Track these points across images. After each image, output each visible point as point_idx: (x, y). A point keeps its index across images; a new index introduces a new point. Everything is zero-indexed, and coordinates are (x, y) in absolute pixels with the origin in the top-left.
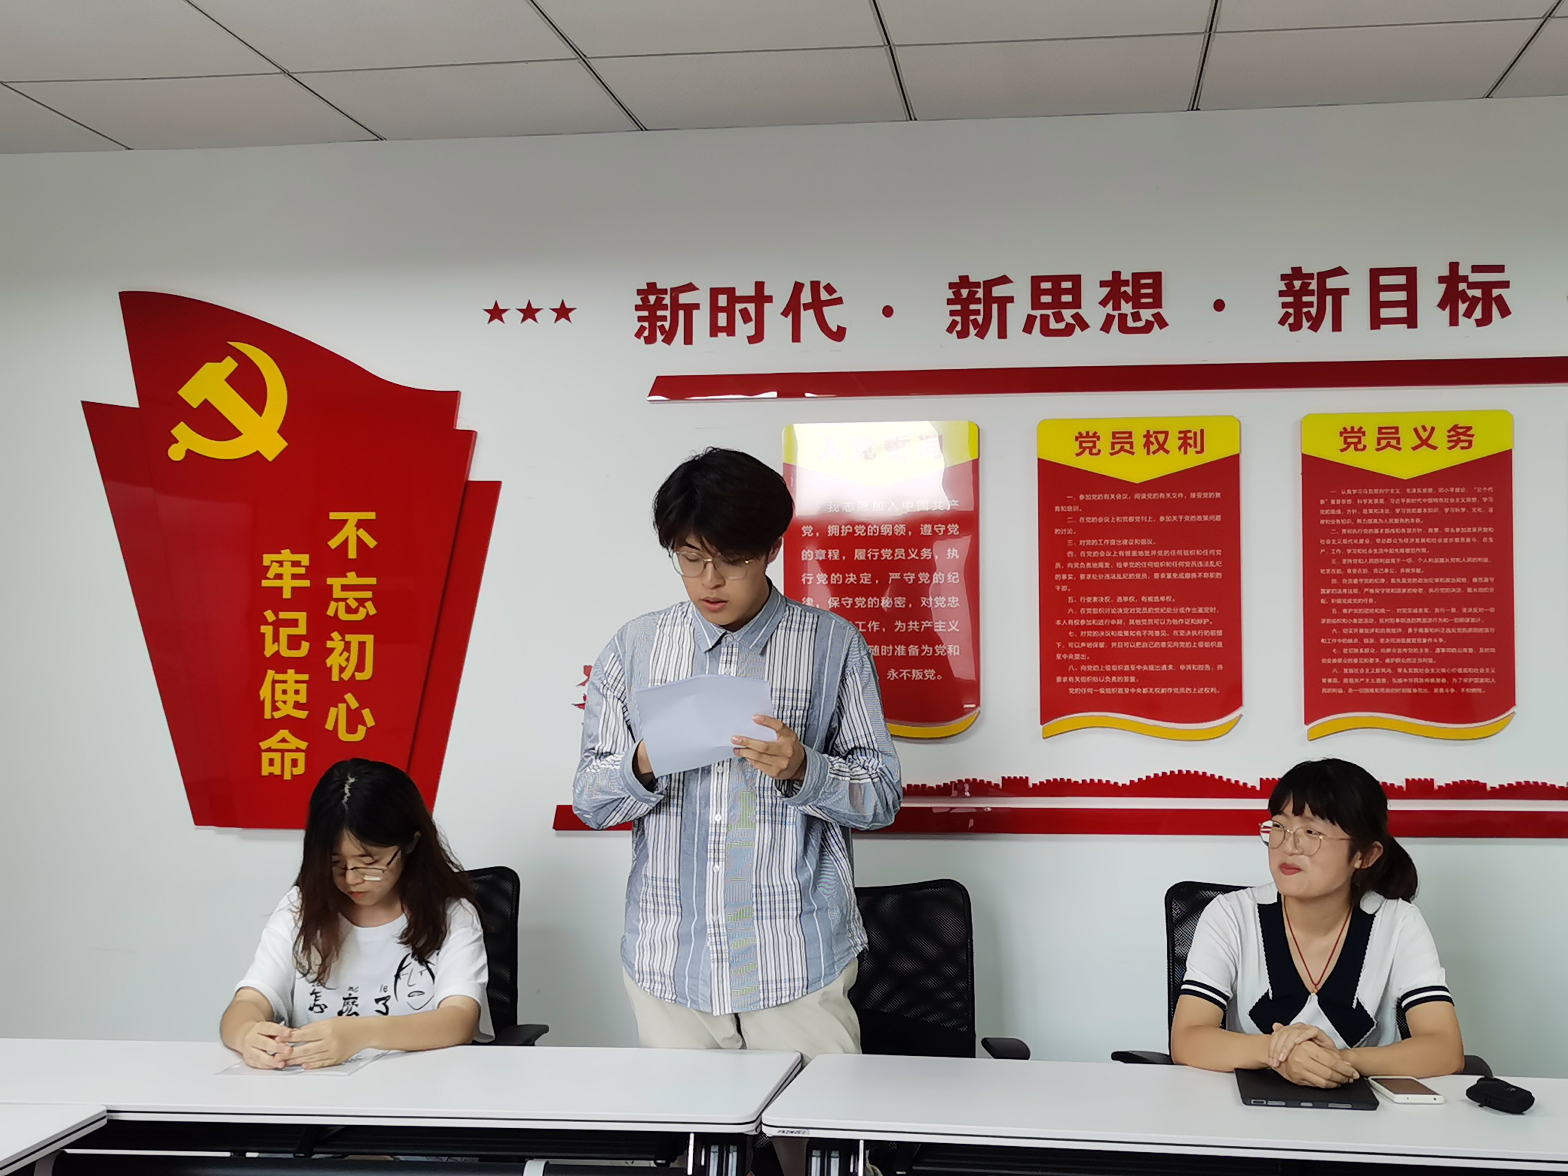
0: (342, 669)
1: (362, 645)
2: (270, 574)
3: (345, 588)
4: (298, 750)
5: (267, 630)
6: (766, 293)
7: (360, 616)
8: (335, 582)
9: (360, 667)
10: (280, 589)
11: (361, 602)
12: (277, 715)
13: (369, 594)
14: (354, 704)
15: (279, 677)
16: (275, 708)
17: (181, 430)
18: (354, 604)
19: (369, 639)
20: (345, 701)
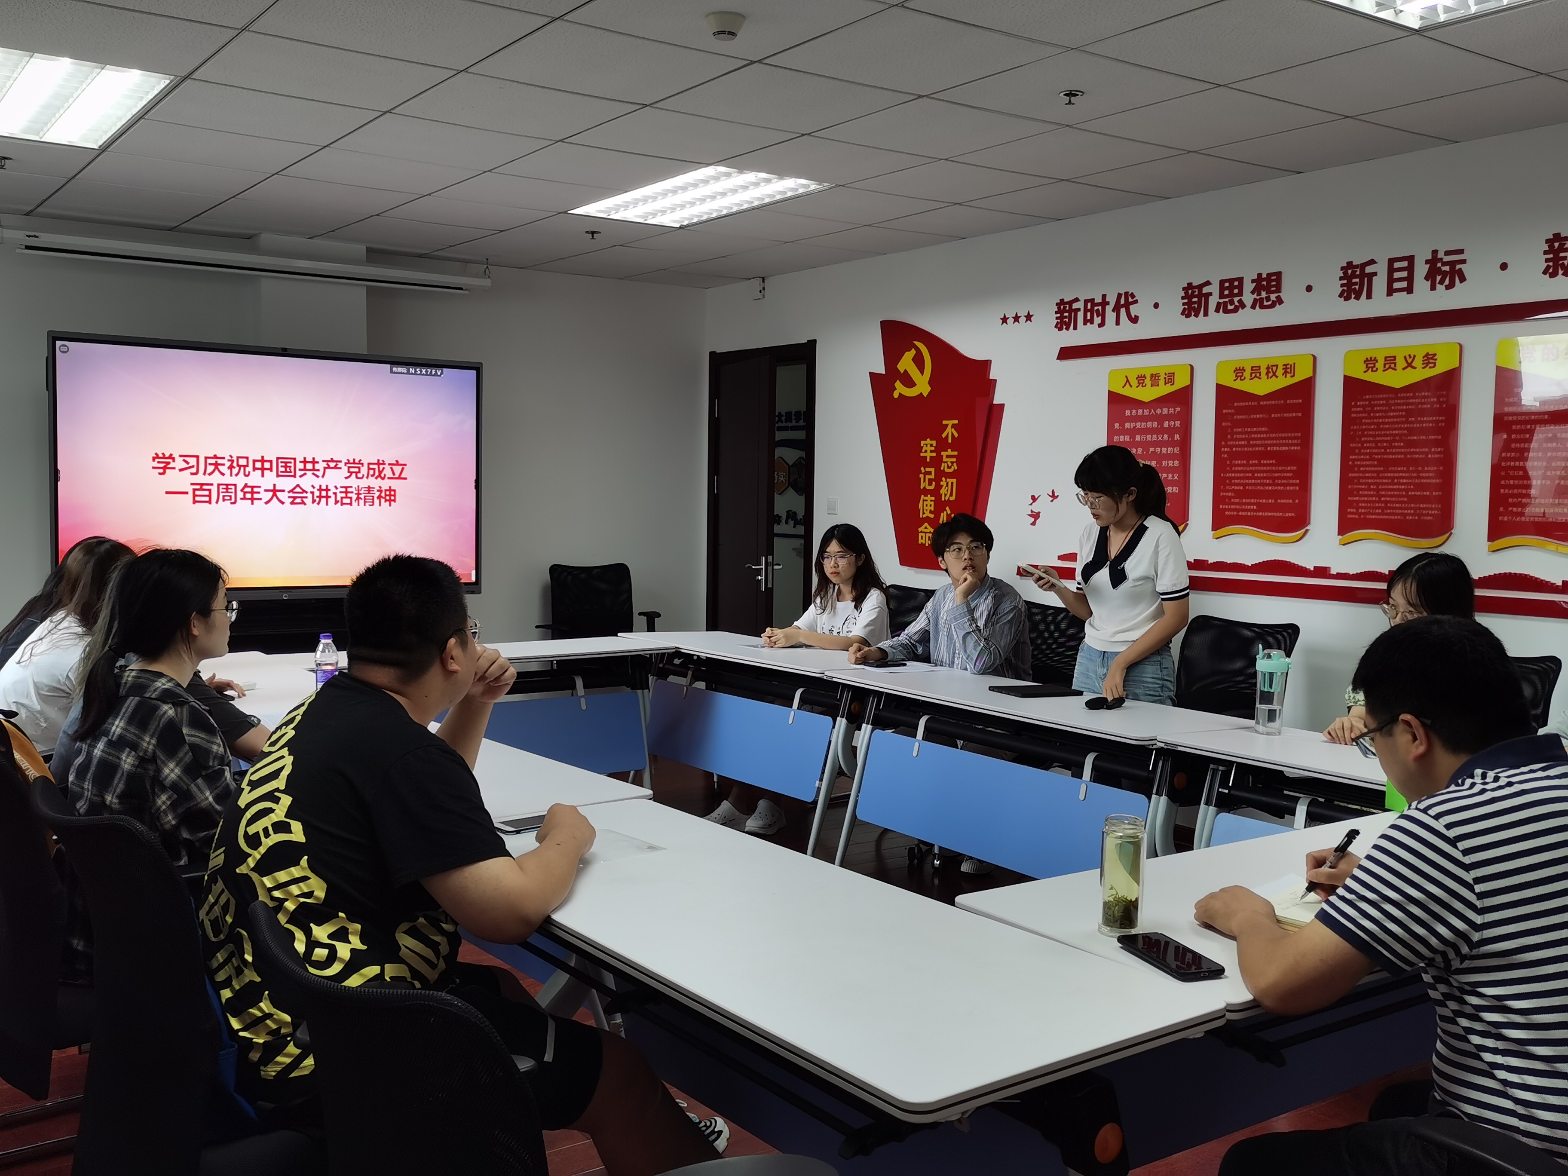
0: (945, 495)
1: (952, 483)
2: (923, 451)
3: (948, 456)
4: (930, 532)
5: (922, 476)
6: (1107, 300)
7: (951, 470)
8: (944, 454)
9: (951, 495)
10: (926, 457)
11: (952, 463)
12: (924, 516)
13: (954, 460)
14: (949, 512)
15: (925, 498)
16: (924, 513)
17: (898, 384)
18: (950, 464)
19: (954, 481)
20: (946, 510)
